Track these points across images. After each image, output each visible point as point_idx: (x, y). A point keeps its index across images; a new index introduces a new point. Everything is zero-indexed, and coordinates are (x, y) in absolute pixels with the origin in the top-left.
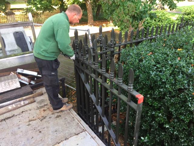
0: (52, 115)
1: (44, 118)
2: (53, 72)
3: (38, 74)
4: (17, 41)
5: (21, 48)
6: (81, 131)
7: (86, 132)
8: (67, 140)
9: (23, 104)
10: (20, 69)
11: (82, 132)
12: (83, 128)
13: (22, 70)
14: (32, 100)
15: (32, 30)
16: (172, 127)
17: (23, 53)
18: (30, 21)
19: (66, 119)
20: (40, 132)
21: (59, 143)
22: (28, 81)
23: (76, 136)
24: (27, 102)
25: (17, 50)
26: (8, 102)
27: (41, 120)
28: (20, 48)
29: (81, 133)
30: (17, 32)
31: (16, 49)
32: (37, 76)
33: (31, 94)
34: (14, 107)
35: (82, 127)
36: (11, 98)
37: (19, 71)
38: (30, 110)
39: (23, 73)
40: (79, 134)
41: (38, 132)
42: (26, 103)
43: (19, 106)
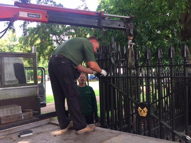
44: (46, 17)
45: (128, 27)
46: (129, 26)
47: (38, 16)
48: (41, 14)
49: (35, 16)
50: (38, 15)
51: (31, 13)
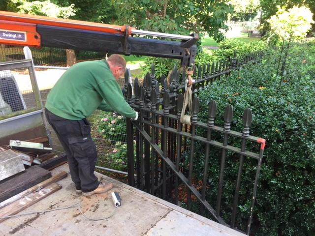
0: (106, 201)
1: (97, 207)
2: (85, 137)
3: (44, 146)
4: (3, 94)
5: (11, 105)
6: (166, 211)
7: (174, 211)
8: (155, 227)
9: (44, 195)
10: (14, 141)
11: (169, 213)
12: (167, 207)
13: (18, 141)
14: (55, 185)
15: (30, 74)
16: (279, 181)
17: (15, 113)
18: (27, 60)
19: (132, 202)
20: (105, 226)
21: (146, 233)
22: (29, 160)
23: (164, 219)
24: (48, 190)
25: (4, 108)
26: (15, 197)
27: (94, 211)
28: (9, 106)
29: (168, 215)
30: (4, 79)
31: (2, 107)
32: (44, 150)
33: (48, 178)
34: (29, 201)
35: (164, 206)
36: (18, 189)
37: (13, 143)
38: (63, 202)
39: (20, 146)
40: (166, 215)
41: (101, 227)
42: (48, 192)
43: (38, 198)
44: (36, 37)
45: (187, 54)
46: (189, 54)
47: (20, 36)
48: (25, 33)
49: (14, 36)
50: (19, 33)
51: (7, 31)
